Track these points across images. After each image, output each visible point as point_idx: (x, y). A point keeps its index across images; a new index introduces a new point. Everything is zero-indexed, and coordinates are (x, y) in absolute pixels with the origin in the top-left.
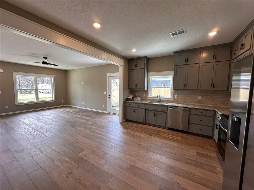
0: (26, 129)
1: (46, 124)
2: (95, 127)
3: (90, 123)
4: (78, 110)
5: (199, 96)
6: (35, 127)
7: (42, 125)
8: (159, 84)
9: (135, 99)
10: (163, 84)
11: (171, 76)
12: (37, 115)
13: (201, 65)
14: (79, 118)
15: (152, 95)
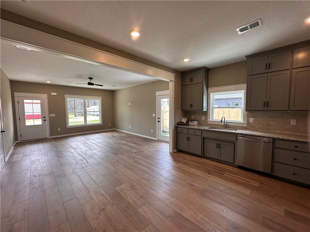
0: (71, 153)
1: (90, 149)
2: (139, 157)
3: (134, 151)
4: (125, 135)
5: (291, 120)
6: (80, 152)
7: (86, 150)
8: (229, 103)
9: (190, 123)
10: (234, 103)
11: (243, 91)
12: (84, 139)
13: (294, 71)
14: (123, 144)
15: (214, 119)
